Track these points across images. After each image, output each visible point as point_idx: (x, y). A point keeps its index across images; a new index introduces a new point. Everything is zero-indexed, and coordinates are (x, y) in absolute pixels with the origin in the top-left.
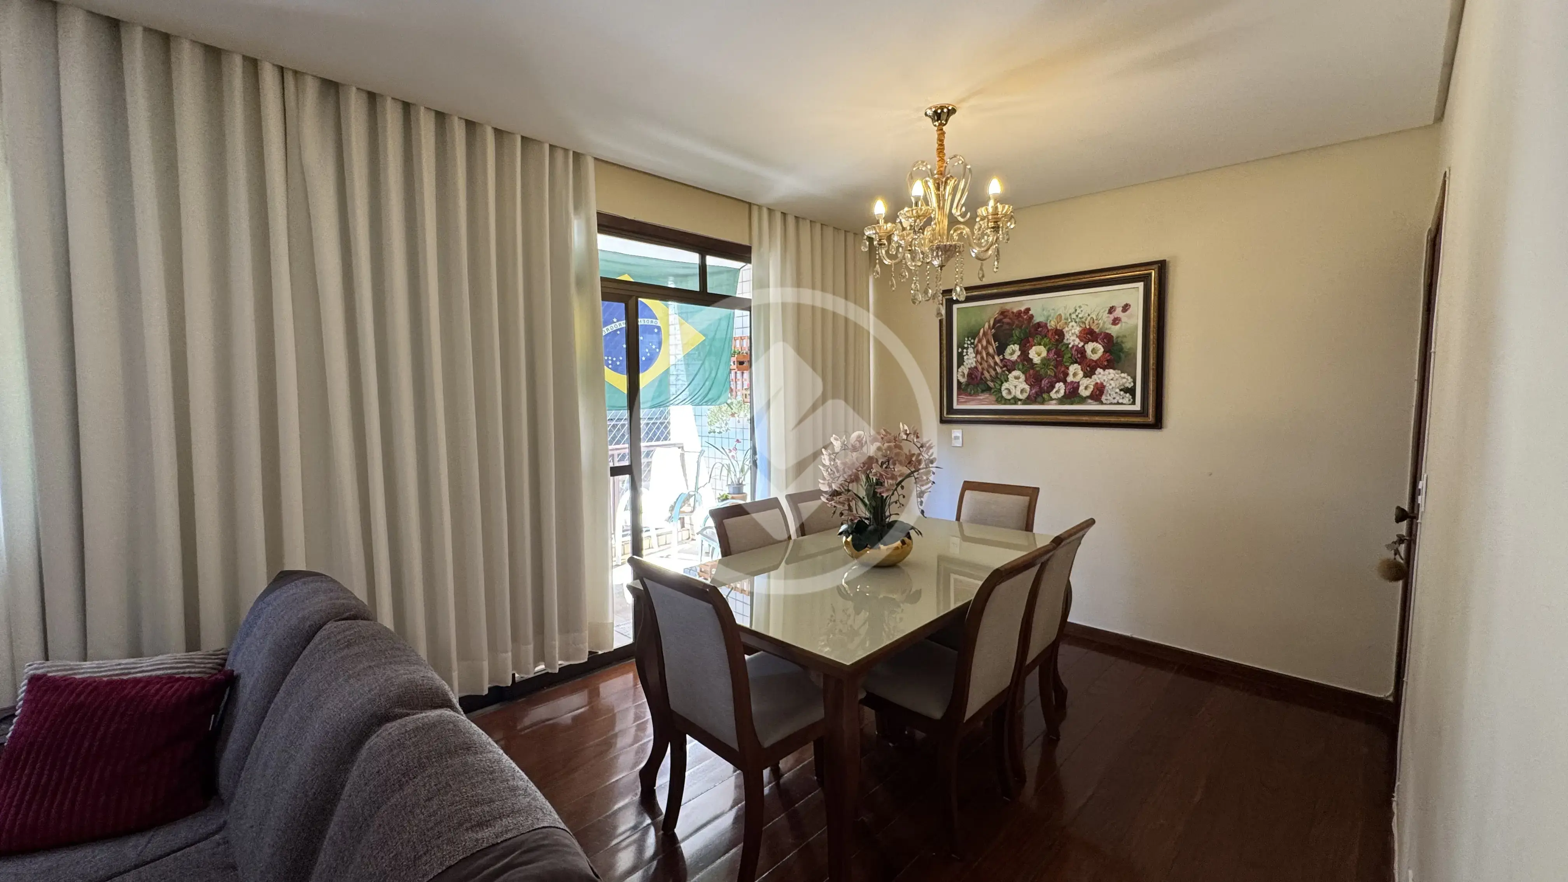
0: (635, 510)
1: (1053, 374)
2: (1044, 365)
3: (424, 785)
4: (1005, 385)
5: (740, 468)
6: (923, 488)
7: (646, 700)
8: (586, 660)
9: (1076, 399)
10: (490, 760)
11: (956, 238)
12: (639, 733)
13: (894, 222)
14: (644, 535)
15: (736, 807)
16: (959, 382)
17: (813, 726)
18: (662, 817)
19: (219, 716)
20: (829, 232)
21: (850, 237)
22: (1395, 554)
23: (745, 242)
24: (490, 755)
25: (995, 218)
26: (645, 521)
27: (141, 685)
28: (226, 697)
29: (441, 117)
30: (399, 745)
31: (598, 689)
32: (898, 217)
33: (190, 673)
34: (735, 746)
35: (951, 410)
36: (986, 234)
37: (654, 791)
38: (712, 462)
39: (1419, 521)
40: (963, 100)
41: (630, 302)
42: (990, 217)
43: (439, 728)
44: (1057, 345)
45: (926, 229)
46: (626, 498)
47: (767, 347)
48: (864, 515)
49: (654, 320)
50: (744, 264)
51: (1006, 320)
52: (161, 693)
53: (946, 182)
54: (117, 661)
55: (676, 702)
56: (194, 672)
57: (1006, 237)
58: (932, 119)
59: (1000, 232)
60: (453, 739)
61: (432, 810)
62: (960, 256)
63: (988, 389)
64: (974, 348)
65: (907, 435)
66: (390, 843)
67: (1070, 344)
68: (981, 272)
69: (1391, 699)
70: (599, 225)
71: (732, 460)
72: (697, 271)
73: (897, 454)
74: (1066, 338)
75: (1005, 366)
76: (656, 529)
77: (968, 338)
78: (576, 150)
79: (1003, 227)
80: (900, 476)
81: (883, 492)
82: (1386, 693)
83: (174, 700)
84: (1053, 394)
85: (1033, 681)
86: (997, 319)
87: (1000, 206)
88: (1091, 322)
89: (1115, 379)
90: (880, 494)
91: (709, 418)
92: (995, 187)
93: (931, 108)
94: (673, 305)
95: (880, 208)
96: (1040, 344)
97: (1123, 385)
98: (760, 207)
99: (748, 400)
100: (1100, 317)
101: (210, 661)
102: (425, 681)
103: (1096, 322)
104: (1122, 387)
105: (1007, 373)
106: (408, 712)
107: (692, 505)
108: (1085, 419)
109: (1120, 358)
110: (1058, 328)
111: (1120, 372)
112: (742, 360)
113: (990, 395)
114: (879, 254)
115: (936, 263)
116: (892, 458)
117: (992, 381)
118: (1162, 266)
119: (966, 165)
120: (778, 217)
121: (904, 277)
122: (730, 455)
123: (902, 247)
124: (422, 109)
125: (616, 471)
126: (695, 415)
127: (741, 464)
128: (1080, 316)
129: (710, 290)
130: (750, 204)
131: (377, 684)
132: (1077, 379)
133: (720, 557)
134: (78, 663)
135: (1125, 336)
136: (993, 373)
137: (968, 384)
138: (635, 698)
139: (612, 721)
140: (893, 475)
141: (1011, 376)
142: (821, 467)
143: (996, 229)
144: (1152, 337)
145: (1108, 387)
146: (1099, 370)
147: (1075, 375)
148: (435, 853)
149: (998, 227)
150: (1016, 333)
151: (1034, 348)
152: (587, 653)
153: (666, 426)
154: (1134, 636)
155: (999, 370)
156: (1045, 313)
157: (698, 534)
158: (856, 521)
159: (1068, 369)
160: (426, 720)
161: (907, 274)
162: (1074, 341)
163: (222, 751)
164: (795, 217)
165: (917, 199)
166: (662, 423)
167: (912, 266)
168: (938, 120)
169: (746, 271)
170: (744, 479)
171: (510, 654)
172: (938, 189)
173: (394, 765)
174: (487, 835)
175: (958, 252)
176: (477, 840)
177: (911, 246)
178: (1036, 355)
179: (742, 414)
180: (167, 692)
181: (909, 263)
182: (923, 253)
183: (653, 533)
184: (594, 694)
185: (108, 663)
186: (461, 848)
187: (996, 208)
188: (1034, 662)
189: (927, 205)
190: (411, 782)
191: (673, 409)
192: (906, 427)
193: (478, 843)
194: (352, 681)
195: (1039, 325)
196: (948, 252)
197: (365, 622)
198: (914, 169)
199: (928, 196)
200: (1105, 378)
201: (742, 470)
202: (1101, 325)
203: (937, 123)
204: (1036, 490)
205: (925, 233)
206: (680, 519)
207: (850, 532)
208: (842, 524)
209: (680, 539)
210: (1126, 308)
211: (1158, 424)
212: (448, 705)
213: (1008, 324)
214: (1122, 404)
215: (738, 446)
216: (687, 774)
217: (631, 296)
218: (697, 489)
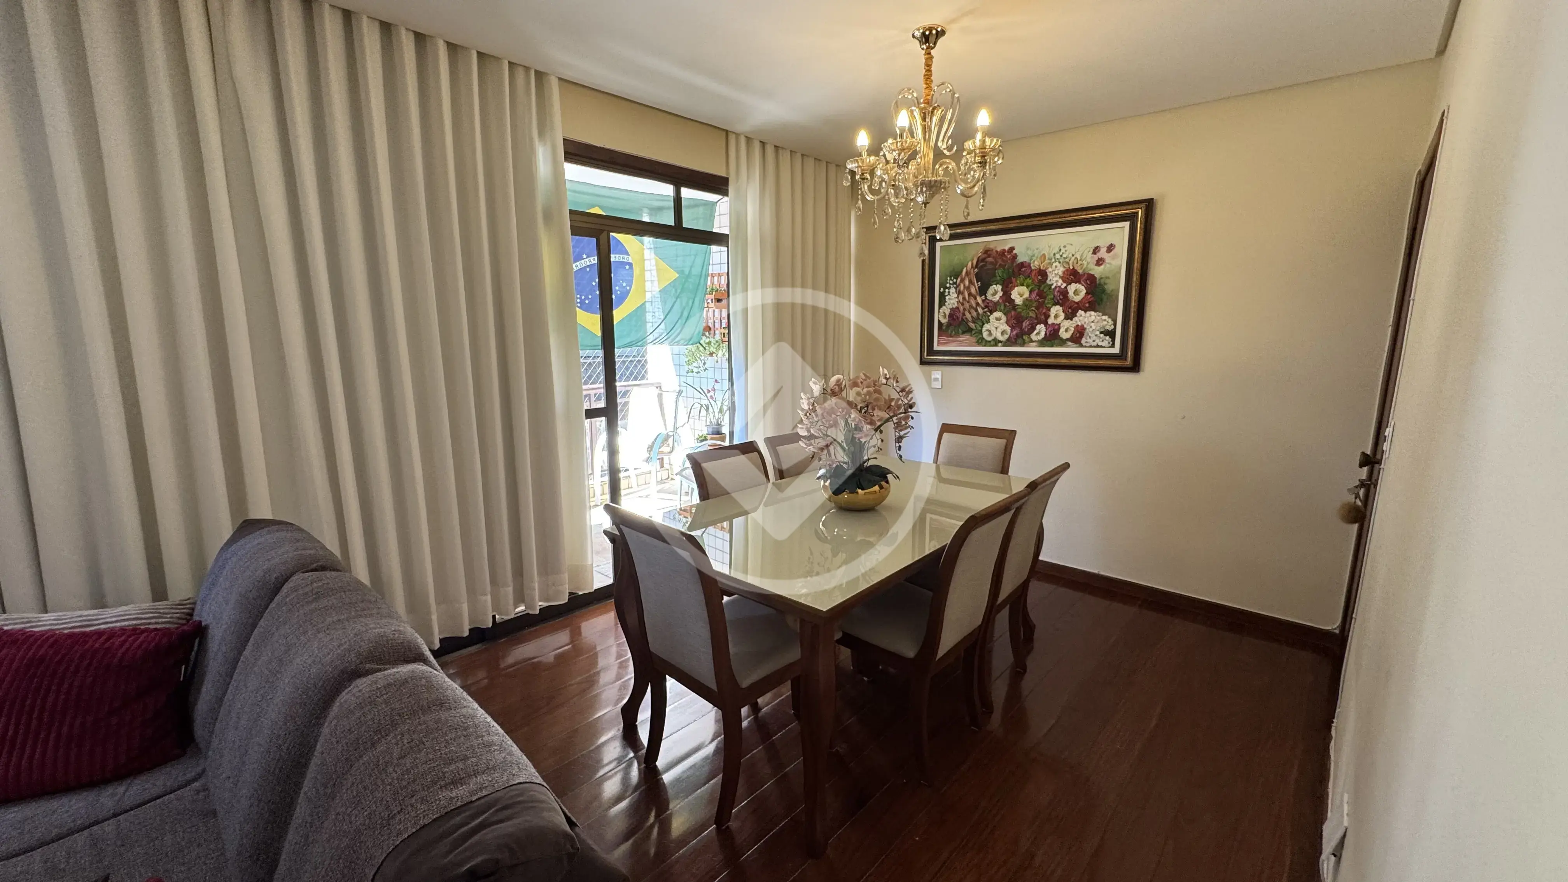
0: (612, 451)
1: (1034, 316)
2: (1026, 306)
3: (397, 744)
4: (986, 327)
5: (719, 408)
6: (902, 433)
7: (625, 639)
8: (567, 601)
9: (1056, 341)
10: (464, 716)
11: (941, 172)
12: (621, 671)
13: (877, 155)
14: (622, 475)
15: (716, 741)
16: (940, 324)
17: (790, 666)
18: (644, 751)
19: (190, 669)
20: (810, 162)
21: (832, 168)
22: (1356, 498)
23: (723, 173)
24: (464, 711)
25: (982, 153)
26: (623, 461)
27: (104, 637)
28: (196, 648)
29: (386, 28)
30: (370, 703)
31: (579, 628)
32: (882, 149)
33: (156, 623)
34: (714, 686)
35: (931, 352)
36: (972, 169)
37: (636, 726)
38: (691, 401)
39: (1382, 466)
40: (953, 21)
41: (601, 237)
42: (977, 151)
43: (411, 685)
44: (1040, 286)
45: (910, 163)
46: (602, 439)
47: (745, 289)
48: (842, 460)
49: (626, 257)
50: (721, 197)
51: (990, 259)
52: (127, 645)
53: (932, 112)
54: (79, 613)
55: (655, 645)
56: (160, 623)
57: (993, 173)
58: (920, 42)
59: (987, 167)
60: (426, 695)
61: (405, 769)
62: (945, 193)
63: (969, 330)
64: (956, 288)
65: (887, 379)
66: (363, 801)
67: (1052, 285)
68: (966, 210)
69: (1337, 631)
70: (565, 153)
71: (711, 400)
72: (672, 204)
73: (877, 399)
74: (1049, 279)
75: (986, 307)
76: (635, 469)
77: (951, 277)
78: (538, 69)
79: (990, 162)
80: (879, 420)
81: (862, 438)
82: (1333, 625)
83: (140, 652)
84: (1033, 336)
85: (1003, 618)
86: (980, 258)
87: (988, 140)
88: (1075, 262)
89: (1096, 321)
90: (859, 440)
91: (687, 357)
92: (983, 119)
93: (918, 30)
94: (648, 240)
95: (863, 139)
96: (1022, 285)
97: (1104, 327)
98: (737, 135)
99: (726, 339)
100: (1084, 257)
101: (178, 611)
102: (397, 635)
103: (1080, 262)
104: (1103, 330)
105: (989, 314)
106: (380, 667)
107: (671, 445)
108: (1064, 361)
109: (1102, 300)
110: (1042, 268)
111: (1101, 314)
112: (720, 298)
113: (971, 336)
114: (861, 189)
115: (920, 199)
116: (871, 403)
117: (974, 322)
118: (1149, 205)
119: (955, 93)
120: (757, 147)
121: (887, 214)
122: (709, 395)
123: (886, 182)
124: (365, 19)
125: (591, 414)
126: (672, 354)
127: (719, 404)
128: (1064, 256)
129: (685, 225)
130: (727, 132)
131: (346, 639)
132: (1057, 322)
133: (698, 501)
134: (36, 615)
135: (1108, 278)
136: (974, 314)
137: (949, 324)
138: (617, 638)
139: (594, 658)
140: (872, 420)
141: (992, 318)
142: (800, 412)
143: (983, 164)
144: (1135, 279)
145: (1089, 330)
146: (1080, 312)
147: (1056, 316)
148: (408, 813)
149: (986, 163)
150: (999, 272)
151: (1016, 289)
152: (568, 594)
153: (643, 364)
154: (1102, 573)
155: (980, 310)
156: (1030, 252)
157: (676, 474)
158: (834, 466)
159: (1049, 310)
160: (397, 676)
161: (890, 210)
162: (1057, 281)
163: (196, 700)
164: (775, 146)
165: (902, 130)
166: (639, 361)
167: (895, 202)
168: (925, 44)
169: (723, 205)
170: (723, 420)
171: (489, 598)
172: (924, 119)
173: (366, 723)
174: (461, 793)
175: (943, 188)
176: (452, 799)
177: (894, 181)
178: (1019, 296)
179: (720, 353)
180: (131, 645)
181: (892, 199)
182: (906, 189)
183: (632, 473)
184: (576, 633)
185: (69, 614)
186: (435, 807)
187: (984, 142)
188: (1005, 602)
189: (913, 137)
190: (383, 739)
191: (650, 348)
192: (886, 372)
193: (452, 801)
194: (321, 635)
195: (1022, 264)
196: (933, 188)
197: (334, 574)
198: (900, 97)
199: (913, 128)
200: (1086, 320)
201: (721, 411)
202: (1085, 266)
203: (924, 47)
204: (1012, 434)
205: (910, 167)
206: (659, 459)
207: (828, 475)
208: (820, 469)
209: (659, 479)
210: (1110, 248)
211: (1135, 367)
212: (420, 658)
213: (991, 263)
214: (1101, 347)
215: (717, 386)
216: (668, 709)
217: (602, 231)
218: (675, 428)
